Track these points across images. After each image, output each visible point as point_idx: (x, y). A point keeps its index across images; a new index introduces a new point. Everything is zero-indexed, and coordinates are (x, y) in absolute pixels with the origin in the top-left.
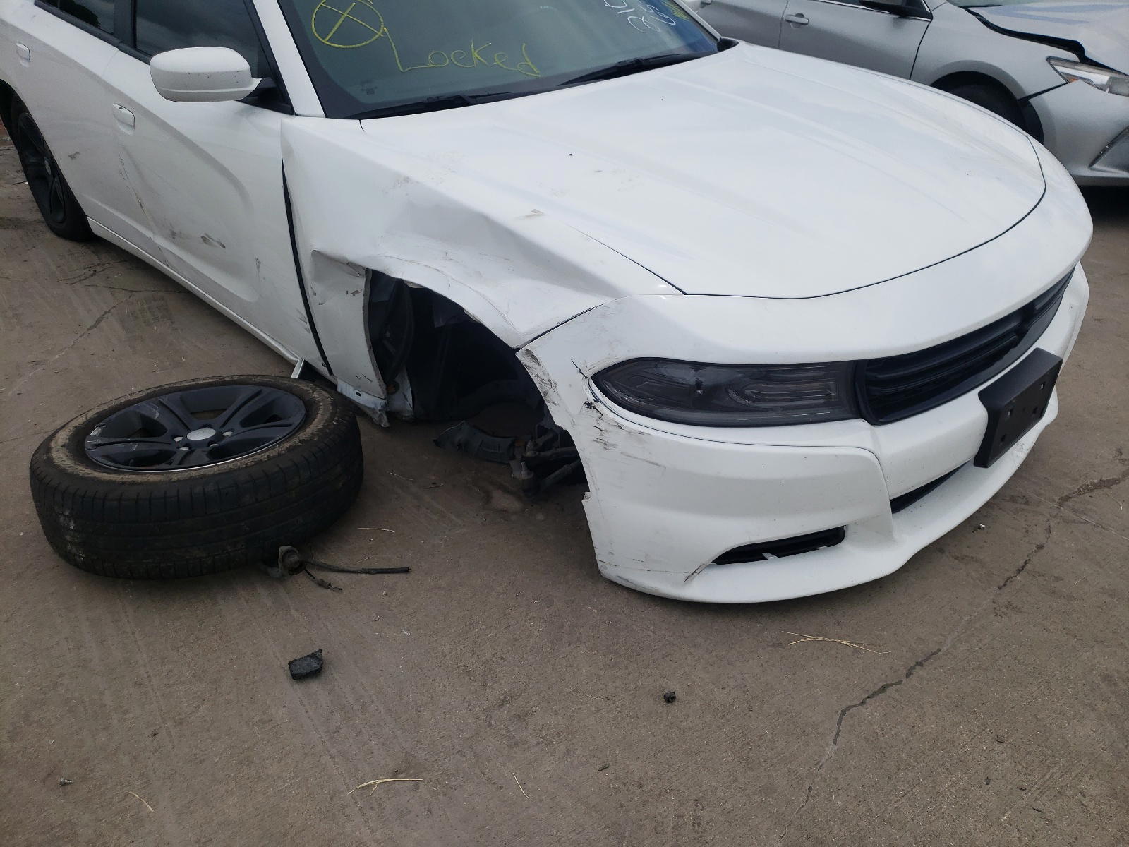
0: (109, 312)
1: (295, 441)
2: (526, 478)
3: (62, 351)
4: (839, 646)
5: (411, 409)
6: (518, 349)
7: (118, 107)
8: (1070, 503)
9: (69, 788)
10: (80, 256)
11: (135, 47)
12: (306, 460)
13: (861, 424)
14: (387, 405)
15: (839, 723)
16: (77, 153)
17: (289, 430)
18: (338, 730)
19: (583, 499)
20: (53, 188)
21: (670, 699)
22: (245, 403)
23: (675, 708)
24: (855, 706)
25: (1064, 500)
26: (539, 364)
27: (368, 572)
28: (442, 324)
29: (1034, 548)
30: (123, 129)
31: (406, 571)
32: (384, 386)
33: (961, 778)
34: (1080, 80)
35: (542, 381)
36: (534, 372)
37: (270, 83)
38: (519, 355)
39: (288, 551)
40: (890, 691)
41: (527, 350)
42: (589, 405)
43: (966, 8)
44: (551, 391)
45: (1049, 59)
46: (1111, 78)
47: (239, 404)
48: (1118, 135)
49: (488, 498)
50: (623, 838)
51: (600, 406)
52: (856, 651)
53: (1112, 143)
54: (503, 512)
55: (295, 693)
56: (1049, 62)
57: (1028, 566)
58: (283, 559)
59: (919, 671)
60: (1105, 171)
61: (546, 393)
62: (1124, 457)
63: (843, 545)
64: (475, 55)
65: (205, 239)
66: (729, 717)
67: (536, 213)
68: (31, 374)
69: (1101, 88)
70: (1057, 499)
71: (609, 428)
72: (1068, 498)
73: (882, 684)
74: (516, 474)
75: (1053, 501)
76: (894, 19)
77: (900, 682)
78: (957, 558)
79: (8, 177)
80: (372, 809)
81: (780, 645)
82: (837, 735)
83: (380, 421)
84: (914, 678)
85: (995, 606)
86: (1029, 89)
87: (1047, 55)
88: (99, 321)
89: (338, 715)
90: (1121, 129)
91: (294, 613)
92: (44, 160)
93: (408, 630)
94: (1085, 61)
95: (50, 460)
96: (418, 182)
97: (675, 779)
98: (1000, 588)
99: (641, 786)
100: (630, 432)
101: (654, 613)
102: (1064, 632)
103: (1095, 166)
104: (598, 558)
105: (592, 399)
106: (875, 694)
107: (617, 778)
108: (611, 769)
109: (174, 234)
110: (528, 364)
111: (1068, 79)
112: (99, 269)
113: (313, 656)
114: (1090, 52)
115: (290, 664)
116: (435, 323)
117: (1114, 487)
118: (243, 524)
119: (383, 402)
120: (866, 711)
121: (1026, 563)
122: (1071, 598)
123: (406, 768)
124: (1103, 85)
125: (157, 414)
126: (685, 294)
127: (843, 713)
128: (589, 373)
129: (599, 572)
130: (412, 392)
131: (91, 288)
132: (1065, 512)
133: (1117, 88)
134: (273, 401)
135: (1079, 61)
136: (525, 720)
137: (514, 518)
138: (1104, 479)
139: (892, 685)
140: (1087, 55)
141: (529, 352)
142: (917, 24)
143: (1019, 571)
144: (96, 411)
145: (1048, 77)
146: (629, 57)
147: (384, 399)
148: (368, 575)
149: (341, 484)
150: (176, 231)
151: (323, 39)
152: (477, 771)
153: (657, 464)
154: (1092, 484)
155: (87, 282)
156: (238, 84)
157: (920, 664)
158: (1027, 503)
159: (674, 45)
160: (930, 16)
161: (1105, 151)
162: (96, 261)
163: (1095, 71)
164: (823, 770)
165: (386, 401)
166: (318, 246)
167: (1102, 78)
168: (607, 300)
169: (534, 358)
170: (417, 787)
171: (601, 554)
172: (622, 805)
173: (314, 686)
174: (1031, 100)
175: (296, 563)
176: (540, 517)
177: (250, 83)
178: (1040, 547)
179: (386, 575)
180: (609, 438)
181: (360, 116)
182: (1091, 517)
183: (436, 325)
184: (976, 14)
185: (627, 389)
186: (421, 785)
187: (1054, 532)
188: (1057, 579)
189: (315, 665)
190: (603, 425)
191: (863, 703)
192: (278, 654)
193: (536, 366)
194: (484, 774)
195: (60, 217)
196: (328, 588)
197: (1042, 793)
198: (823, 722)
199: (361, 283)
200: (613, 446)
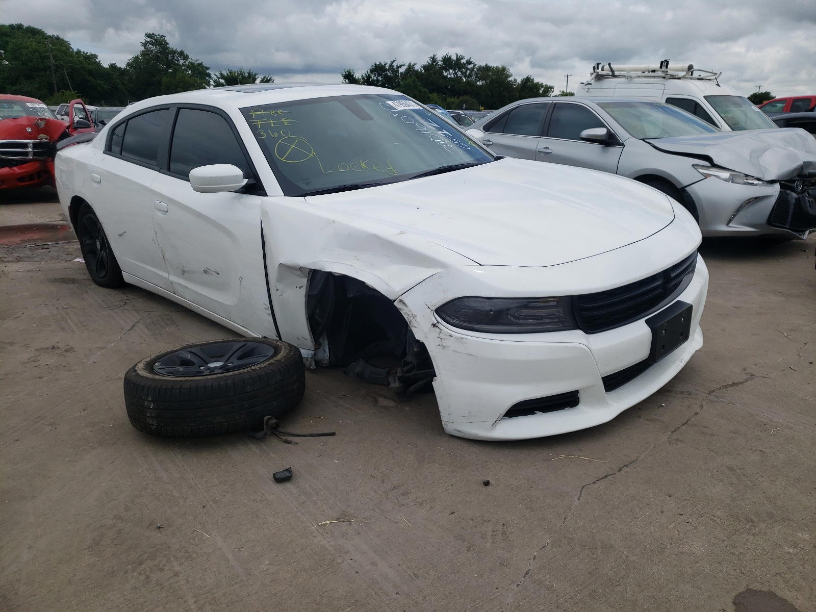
0: (138, 322)
1: (272, 361)
2: (398, 386)
3: (114, 342)
4: (581, 460)
5: (328, 358)
6: (395, 300)
7: (158, 202)
8: (714, 394)
9: (162, 530)
10: (114, 297)
11: (169, 170)
12: (279, 370)
13: (579, 333)
14: (315, 355)
15: (581, 491)
16: (125, 232)
17: (267, 358)
18: (304, 503)
19: (432, 381)
20: (100, 257)
21: (487, 484)
22: (238, 350)
23: (489, 488)
24: (590, 484)
25: (710, 392)
26: (407, 307)
27: (311, 435)
28: (351, 295)
29: (693, 414)
30: (160, 214)
31: (333, 434)
32: (314, 343)
33: (648, 512)
34: (713, 176)
35: (408, 315)
36: (404, 312)
37: (253, 181)
38: (396, 303)
39: (269, 418)
40: (609, 477)
41: (400, 300)
42: (434, 325)
43: (643, 140)
44: (413, 321)
45: (693, 165)
46: (731, 175)
47: (234, 351)
48: (740, 206)
49: (376, 401)
50: (464, 541)
51: (439, 325)
52: (590, 461)
53: (738, 210)
54: (385, 407)
55: (278, 488)
56: (694, 167)
57: (689, 422)
58: (267, 422)
59: (626, 469)
60: (737, 228)
61: (410, 322)
62: (747, 372)
63: (579, 406)
64: (363, 165)
65: (205, 271)
66: (520, 491)
67: (402, 233)
68: (99, 353)
69: (726, 180)
70: (707, 392)
71: (445, 337)
72: (714, 391)
73: (604, 475)
74: (392, 385)
75: (705, 393)
76: (602, 147)
77: (615, 474)
78: (648, 420)
79: (62, 258)
80: (327, 533)
81: (548, 460)
82: (580, 496)
83: (310, 365)
84: (623, 472)
85: (670, 440)
86: (685, 183)
87: (692, 163)
88: (133, 326)
89: (303, 497)
90: (741, 203)
91: (273, 455)
92: (96, 242)
93: (337, 460)
94: (714, 166)
95: (138, 375)
96: (339, 222)
97: (491, 517)
98: (672, 432)
99: (473, 520)
100: (456, 338)
101: (475, 449)
102: (708, 450)
103: (730, 225)
104: (443, 419)
105: (435, 322)
106: (600, 479)
107: (459, 517)
108: (456, 514)
109: (183, 272)
110: (401, 307)
111: (706, 176)
112: (127, 301)
113: (287, 470)
114: (716, 161)
115: (274, 475)
116: (348, 295)
117: (740, 385)
118: (245, 403)
119: (313, 352)
120: (596, 486)
121: (687, 421)
122: (712, 435)
123: (343, 516)
124: (727, 179)
125: (189, 356)
126: (481, 265)
127: (583, 487)
128: (434, 308)
129: (443, 429)
130: (329, 349)
131: (125, 311)
132: (711, 397)
133: (736, 180)
134: (255, 348)
135: (710, 166)
136: (407, 495)
137: (392, 409)
138: (735, 382)
139: (611, 475)
140: (715, 162)
141: (401, 301)
142: (616, 150)
143: (684, 425)
144: (155, 355)
145: (695, 175)
146: (446, 165)
147: (314, 350)
148: (312, 437)
149: (296, 386)
150: (185, 270)
151: (282, 158)
152: (383, 517)
153: (471, 355)
154: (728, 385)
155: (122, 308)
156: (236, 182)
157: (627, 466)
158: (690, 394)
159: (468, 159)
160: (623, 145)
161: (734, 215)
162: (126, 298)
163: (720, 171)
164: (572, 510)
165: (314, 352)
166: (283, 260)
167: (726, 175)
168: (440, 270)
169: (404, 303)
170: (350, 524)
171: (444, 416)
172: (463, 528)
173: (288, 485)
174: (686, 189)
175: (274, 424)
176: (407, 408)
177: (242, 181)
178: (696, 414)
179: (321, 437)
180: (445, 343)
181: (304, 195)
182: (726, 399)
183: (348, 296)
184: (649, 143)
185: (454, 316)
186: (353, 523)
187: (705, 407)
188: (705, 427)
189: (288, 474)
190: (442, 336)
191: (594, 483)
192: (265, 472)
193: (405, 307)
194: (386, 518)
195: (103, 274)
196: (290, 443)
197: (692, 516)
198: (571, 491)
199: (304, 281)
200: (448, 347)
